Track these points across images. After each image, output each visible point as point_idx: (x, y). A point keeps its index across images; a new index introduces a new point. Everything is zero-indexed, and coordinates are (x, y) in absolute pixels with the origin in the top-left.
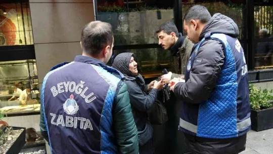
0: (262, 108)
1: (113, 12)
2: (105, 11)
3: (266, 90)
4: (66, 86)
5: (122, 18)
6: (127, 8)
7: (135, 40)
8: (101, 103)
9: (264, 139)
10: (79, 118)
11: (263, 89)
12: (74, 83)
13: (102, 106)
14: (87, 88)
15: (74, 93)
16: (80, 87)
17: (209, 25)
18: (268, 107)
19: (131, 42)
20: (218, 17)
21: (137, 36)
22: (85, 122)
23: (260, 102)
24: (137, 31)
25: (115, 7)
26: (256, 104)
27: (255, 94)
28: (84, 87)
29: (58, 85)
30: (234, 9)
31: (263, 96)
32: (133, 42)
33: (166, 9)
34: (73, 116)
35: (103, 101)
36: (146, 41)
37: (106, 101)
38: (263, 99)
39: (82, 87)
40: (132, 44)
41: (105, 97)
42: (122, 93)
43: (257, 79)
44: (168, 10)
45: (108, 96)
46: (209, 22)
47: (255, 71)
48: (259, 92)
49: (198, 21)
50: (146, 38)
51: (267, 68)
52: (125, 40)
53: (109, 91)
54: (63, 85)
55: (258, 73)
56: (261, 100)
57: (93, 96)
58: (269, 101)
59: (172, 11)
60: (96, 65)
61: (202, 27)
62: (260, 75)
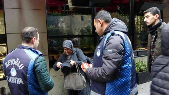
0: (141, 71)
1: (55, 15)
2: (51, 15)
3: (142, 61)
4: (11, 62)
5: (62, 19)
6: (64, 13)
7: (67, 32)
8: (27, 69)
9: (142, 89)
10: (16, 78)
11: (140, 61)
12: (14, 60)
13: (27, 70)
14: (20, 62)
15: (14, 65)
16: (17, 62)
17: (111, 25)
18: (144, 71)
19: (64, 34)
20: (116, 20)
21: (68, 30)
22: (19, 80)
23: (139, 68)
24: (68, 27)
25: (57, 13)
26: (138, 69)
27: (137, 63)
28: (19, 61)
29: (8, 61)
30: (124, 16)
31: (141, 65)
32: (66, 34)
33: (87, 15)
34: (14, 77)
35: (27, 68)
36: (73, 33)
37: (29, 68)
38: (141, 66)
39: (18, 61)
40: (65, 35)
41: (28, 66)
42: (38, 62)
43: (137, 55)
44: (88, 16)
45: (30, 65)
46: (110, 23)
47: (136, 51)
48: (139, 62)
49: (103, 21)
50: (73, 31)
51: (141, 49)
52: (61, 32)
53: (30, 62)
54: (10, 61)
55: (138, 52)
56: (140, 67)
57: (22, 66)
58: (144, 67)
59: (90, 16)
60: (27, 49)
61: (105, 26)
62: (139, 53)
